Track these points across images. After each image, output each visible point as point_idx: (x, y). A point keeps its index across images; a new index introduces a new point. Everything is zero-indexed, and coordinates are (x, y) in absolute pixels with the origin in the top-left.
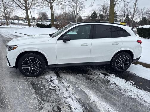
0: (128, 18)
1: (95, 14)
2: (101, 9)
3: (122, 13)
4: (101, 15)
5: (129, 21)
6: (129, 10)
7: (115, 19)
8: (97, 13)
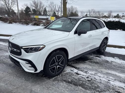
0: (55, 13)
1: (28, 8)
2: (33, 4)
3: (50, 9)
4: (34, 10)
5: (56, 15)
6: (54, 7)
7: (46, 14)
8: (30, 8)
